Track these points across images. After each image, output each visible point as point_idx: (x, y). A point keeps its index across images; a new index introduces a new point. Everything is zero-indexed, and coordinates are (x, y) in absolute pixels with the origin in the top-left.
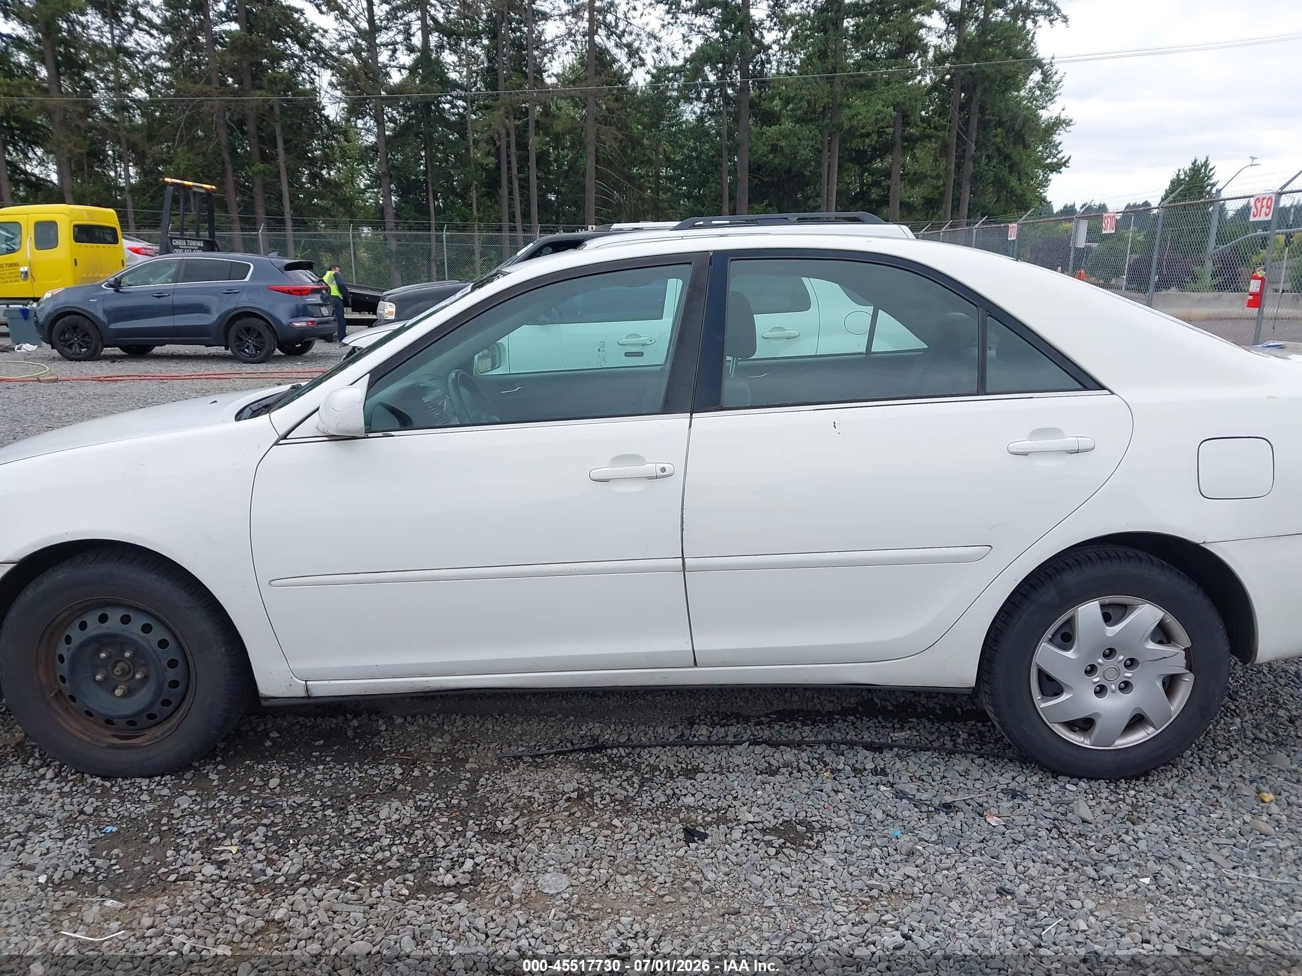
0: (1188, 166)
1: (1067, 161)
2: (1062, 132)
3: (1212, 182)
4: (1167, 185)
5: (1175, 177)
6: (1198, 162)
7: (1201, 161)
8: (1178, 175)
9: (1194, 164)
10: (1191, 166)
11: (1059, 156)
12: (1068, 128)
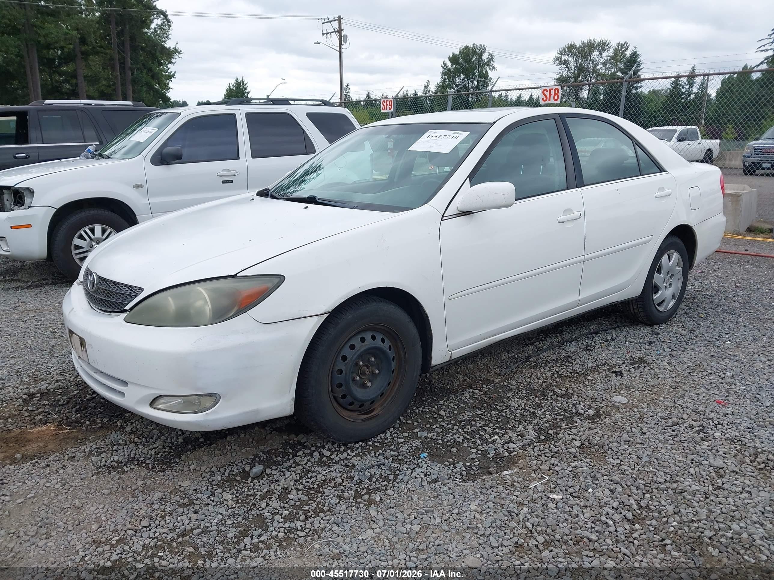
0: (233, 82)
1: (174, 75)
2: (177, 57)
3: (247, 91)
4: (224, 92)
5: (228, 87)
6: (239, 80)
7: (240, 79)
8: (229, 87)
9: (237, 81)
10: (235, 82)
11: (169, 71)
12: (179, 55)
